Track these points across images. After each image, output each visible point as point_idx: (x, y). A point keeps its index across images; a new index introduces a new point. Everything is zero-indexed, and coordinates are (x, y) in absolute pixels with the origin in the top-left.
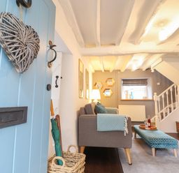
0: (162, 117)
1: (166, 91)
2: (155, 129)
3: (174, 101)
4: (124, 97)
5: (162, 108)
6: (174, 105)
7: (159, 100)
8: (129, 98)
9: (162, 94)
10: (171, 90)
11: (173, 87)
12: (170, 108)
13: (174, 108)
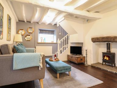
0: (61, 53)
1: (64, 38)
2: (58, 60)
3: (67, 44)
4: (39, 41)
5: (61, 47)
6: (67, 46)
7: (60, 43)
8: (43, 42)
9: (62, 40)
10: (66, 38)
11: (67, 36)
12: (65, 48)
13: (67, 47)
